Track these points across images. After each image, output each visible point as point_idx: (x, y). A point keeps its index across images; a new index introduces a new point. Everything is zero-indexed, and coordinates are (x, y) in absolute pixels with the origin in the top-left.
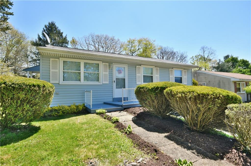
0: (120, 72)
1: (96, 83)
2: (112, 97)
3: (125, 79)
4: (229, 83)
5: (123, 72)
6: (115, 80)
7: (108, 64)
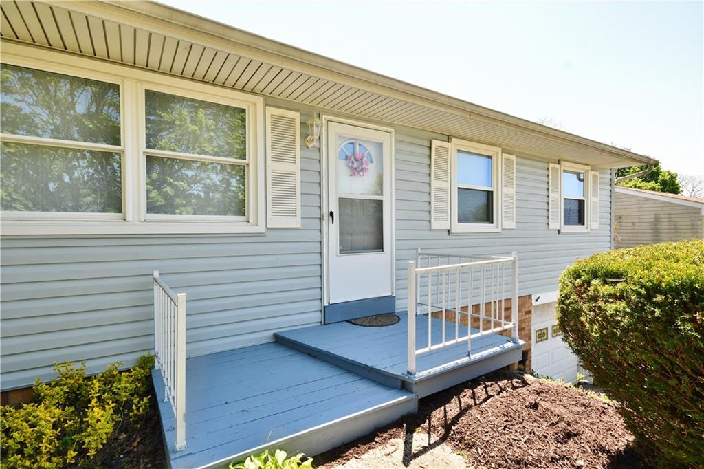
0: (356, 164)
1: (230, 224)
2: (318, 303)
3: (381, 202)
4: (692, 225)
5: (372, 169)
6: (335, 208)
7: (296, 116)
